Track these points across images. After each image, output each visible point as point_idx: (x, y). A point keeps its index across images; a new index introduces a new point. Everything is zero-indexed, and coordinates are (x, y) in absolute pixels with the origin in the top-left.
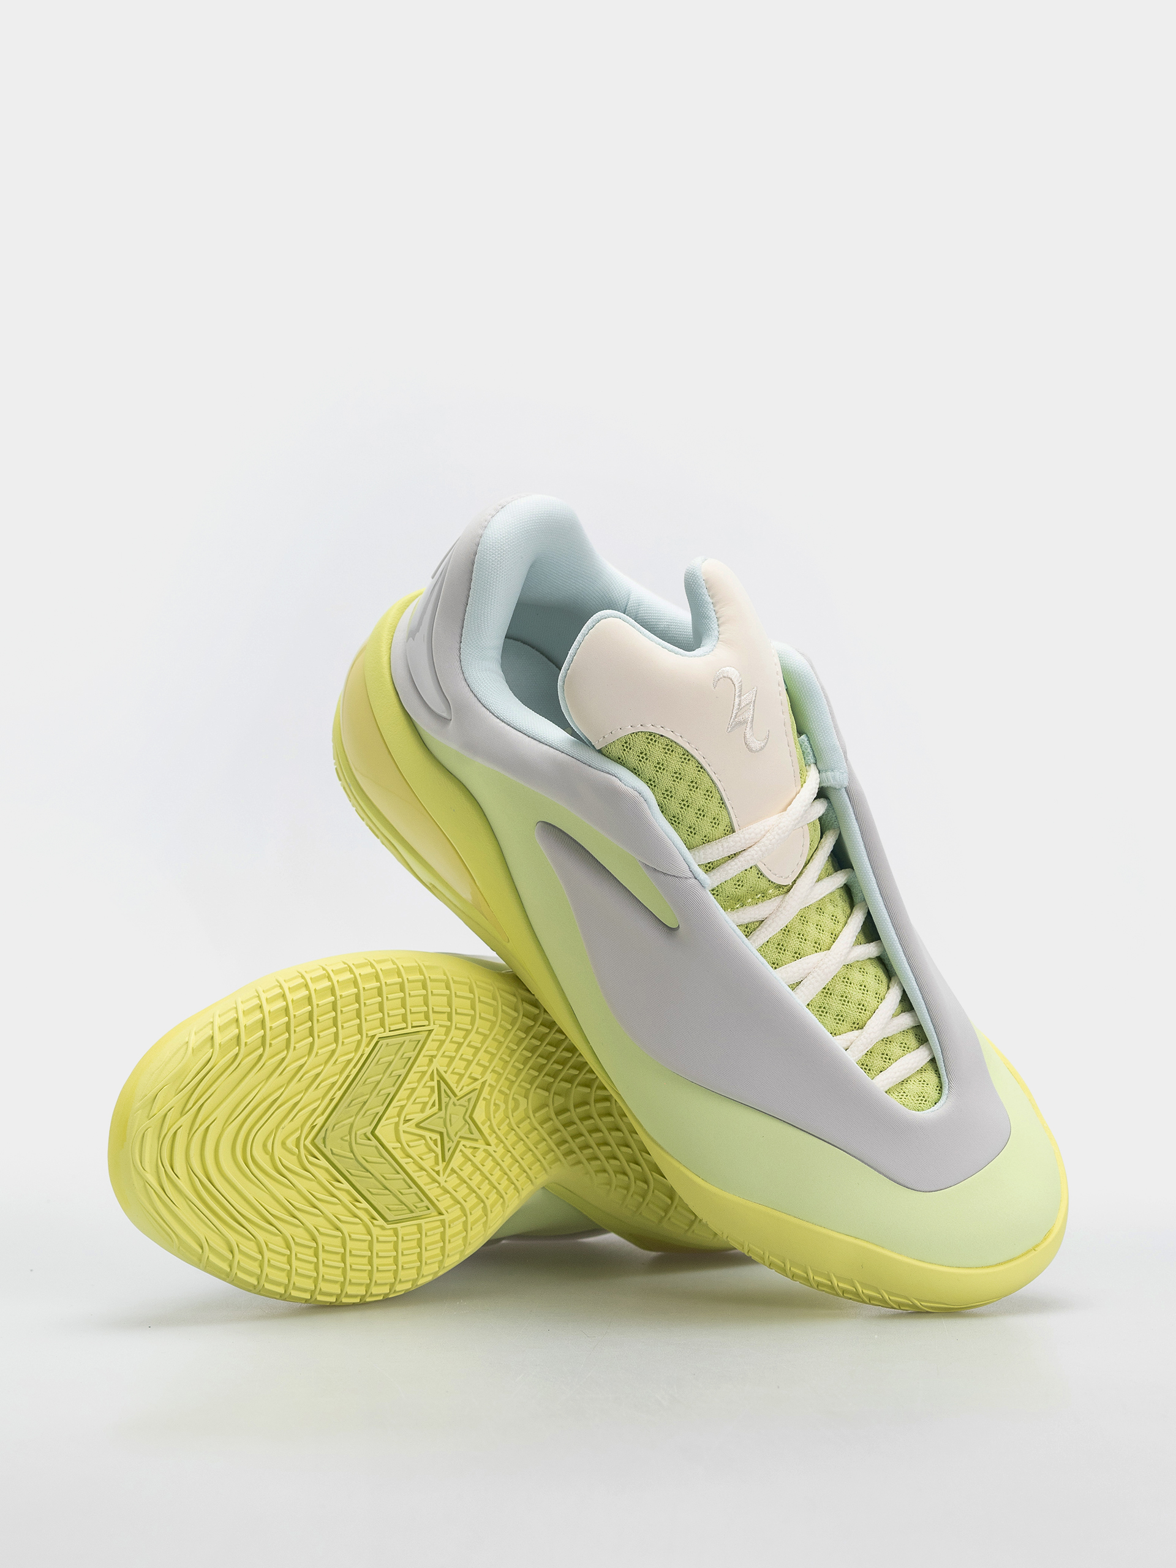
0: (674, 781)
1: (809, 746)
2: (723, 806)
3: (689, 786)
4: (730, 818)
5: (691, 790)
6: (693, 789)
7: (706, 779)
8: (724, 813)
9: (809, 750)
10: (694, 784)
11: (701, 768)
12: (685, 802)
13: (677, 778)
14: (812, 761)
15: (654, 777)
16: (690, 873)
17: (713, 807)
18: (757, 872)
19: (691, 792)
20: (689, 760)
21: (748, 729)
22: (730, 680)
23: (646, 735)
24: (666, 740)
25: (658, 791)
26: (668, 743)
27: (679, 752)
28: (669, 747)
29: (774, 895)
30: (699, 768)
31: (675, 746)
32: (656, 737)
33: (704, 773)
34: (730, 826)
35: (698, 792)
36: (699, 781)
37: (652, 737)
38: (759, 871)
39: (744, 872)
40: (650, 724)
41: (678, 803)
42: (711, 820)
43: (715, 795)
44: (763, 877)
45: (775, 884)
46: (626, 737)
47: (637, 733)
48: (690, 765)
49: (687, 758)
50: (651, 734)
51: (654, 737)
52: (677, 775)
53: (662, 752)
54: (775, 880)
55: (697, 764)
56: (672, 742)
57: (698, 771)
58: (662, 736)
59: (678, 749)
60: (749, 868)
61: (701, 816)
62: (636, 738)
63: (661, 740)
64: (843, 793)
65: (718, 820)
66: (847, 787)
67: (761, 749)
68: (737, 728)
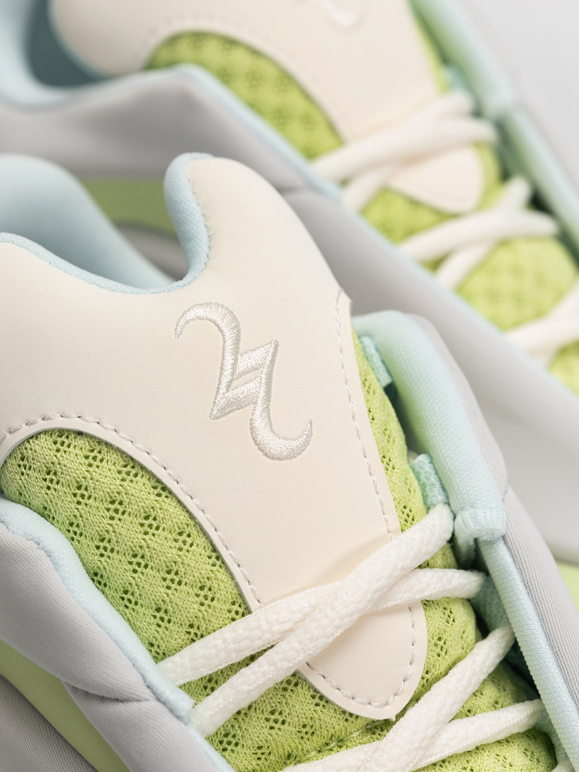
0: (112, 518)
1: (433, 472)
2: (218, 562)
3: (142, 525)
4: (237, 585)
5: (146, 533)
6: (151, 531)
7: (176, 510)
8: (222, 575)
9: (433, 479)
10: (150, 521)
11: (163, 488)
12: (138, 559)
13: (116, 511)
14: (441, 497)
15: (72, 515)
16: (148, 691)
18: (312, 693)
19: (147, 537)
20: (136, 475)
21: (257, 413)
22: (213, 325)
23: (53, 436)
24: (89, 440)
25: (89, 543)
26: (93, 445)
27: (116, 461)
28: (95, 453)
29: (361, 741)
30: (159, 490)
31: (105, 449)
32: (70, 437)
33: (170, 499)
34: (239, 601)
35: (161, 537)
36: (162, 515)
37: (64, 438)
38: (315, 690)
39: (280, 692)
40: (58, 415)
41: (126, 561)
42: (196, 591)
43: (201, 541)
44: (327, 702)
45: (354, 717)
46: (20, 447)
47: (36, 436)
48: (139, 484)
49: (134, 471)
50: (61, 432)
51: (67, 437)
52: (117, 505)
53: (85, 464)
54: (352, 707)
55: (153, 483)
56: (100, 442)
57: (157, 495)
58: (80, 433)
59: (113, 457)
60: (292, 679)
61: (173, 583)
62: (35, 444)
63: (80, 442)
64: (502, 550)
65: (210, 589)
66: (507, 536)
67: (292, 455)
68: (232, 411)
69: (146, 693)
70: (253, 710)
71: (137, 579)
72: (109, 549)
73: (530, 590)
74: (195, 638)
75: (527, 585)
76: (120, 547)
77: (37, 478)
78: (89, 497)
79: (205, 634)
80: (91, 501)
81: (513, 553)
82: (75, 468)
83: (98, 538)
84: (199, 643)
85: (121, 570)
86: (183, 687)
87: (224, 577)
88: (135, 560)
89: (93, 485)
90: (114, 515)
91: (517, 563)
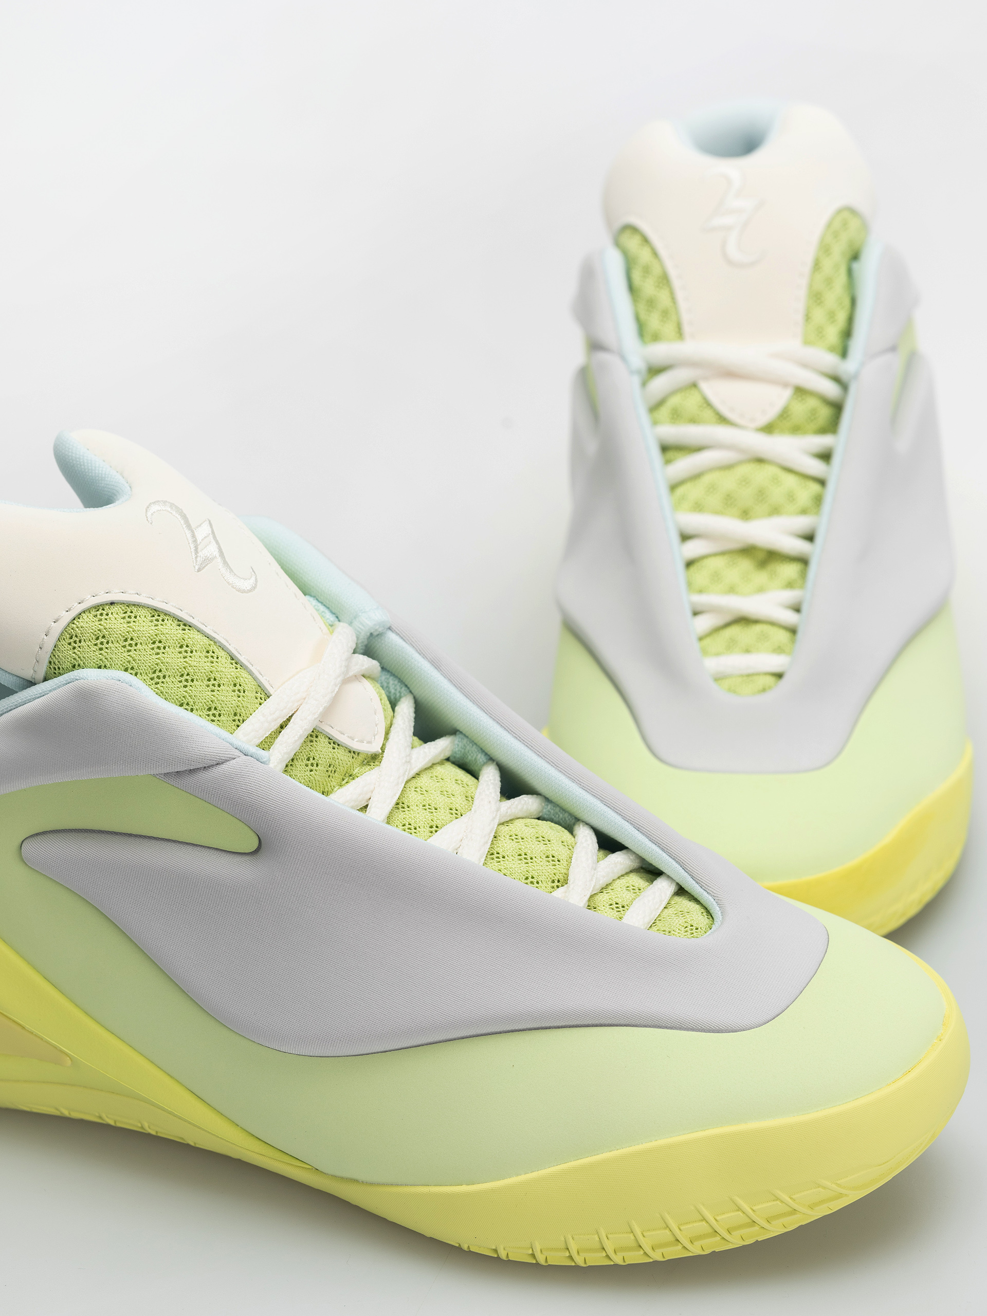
0: (157, 654)
2: (238, 666)
3: (180, 652)
4: (255, 678)
5: (185, 657)
6: (188, 655)
7: (199, 637)
8: (244, 674)
10: (185, 648)
11: (185, 625)
12: (185, 677)
13: (159, 648)
15: (129, 662)
16: (237, 751)
17: (225, 669)
18: (328, 740)
19: (186, 660)
20: (163, 620)
21: (220, 565)
23: (91, 612)
24: (121, 606)
25: (145, 678)
26: (123, 608)
27: (146, 614)
28: (129, 614)
29: (365, 771)
30: (182, 627)
31: (134, 609)
32: (105, 609)
33: (192, 631)
34: (259, 690)
35: (196, 657)
36: (191, 642)
37: (101, 611)
38: (329, 738)
39: (309, 744)
40: (76, 604)
41: (177, 681)
42: (232, 688)
43: (221, 653)
44: (338, 745)
45: (357, 754)
46: (67, 630)
47: (79, 616)
48: (168, 625)
49: (160, 619)
50: (97, 607)
51: (103, 610)
52: (157, 644)
53: (124, 623)
54: (355, 746)
55: (176, 622)
56: (129, 605)
57: (182, 630)
58: (112, 603)
59: (142, 612)
60: (313, 733)
61: (215, 687)
62: (80, 623)
63: (115, 609)
64: (392, 637)
65: (240, 685)
66: (392, 626)
67: (254, 588)
68: (207, 565)
69: (237, 753)
70: (295, 760)
71: (189, 691)
72: (162, 677)
73: (424, 655)
74: (239, 724)
75: (420, 652)
76: (170, 672)
77: (88, 646)
78: (136, 644)
79: (245, 718)
80: (138, 646)
81: (402, 635)
82: (118, 627)
83: (151, 671)
84: (243, 726)
85: (174, 688)
86: (258, 746)
87: (246, 675)
88: (183, 679)
89: (136, 635)
90: (158, 651)
91: (407, 641)
